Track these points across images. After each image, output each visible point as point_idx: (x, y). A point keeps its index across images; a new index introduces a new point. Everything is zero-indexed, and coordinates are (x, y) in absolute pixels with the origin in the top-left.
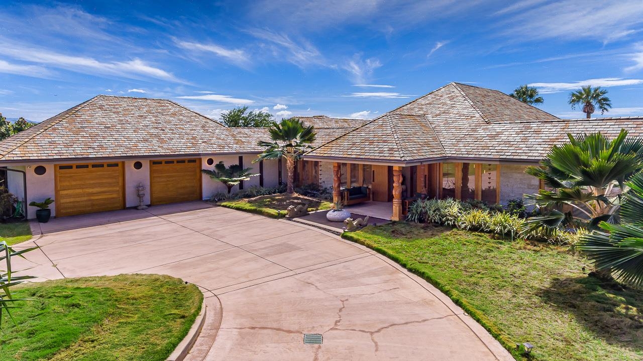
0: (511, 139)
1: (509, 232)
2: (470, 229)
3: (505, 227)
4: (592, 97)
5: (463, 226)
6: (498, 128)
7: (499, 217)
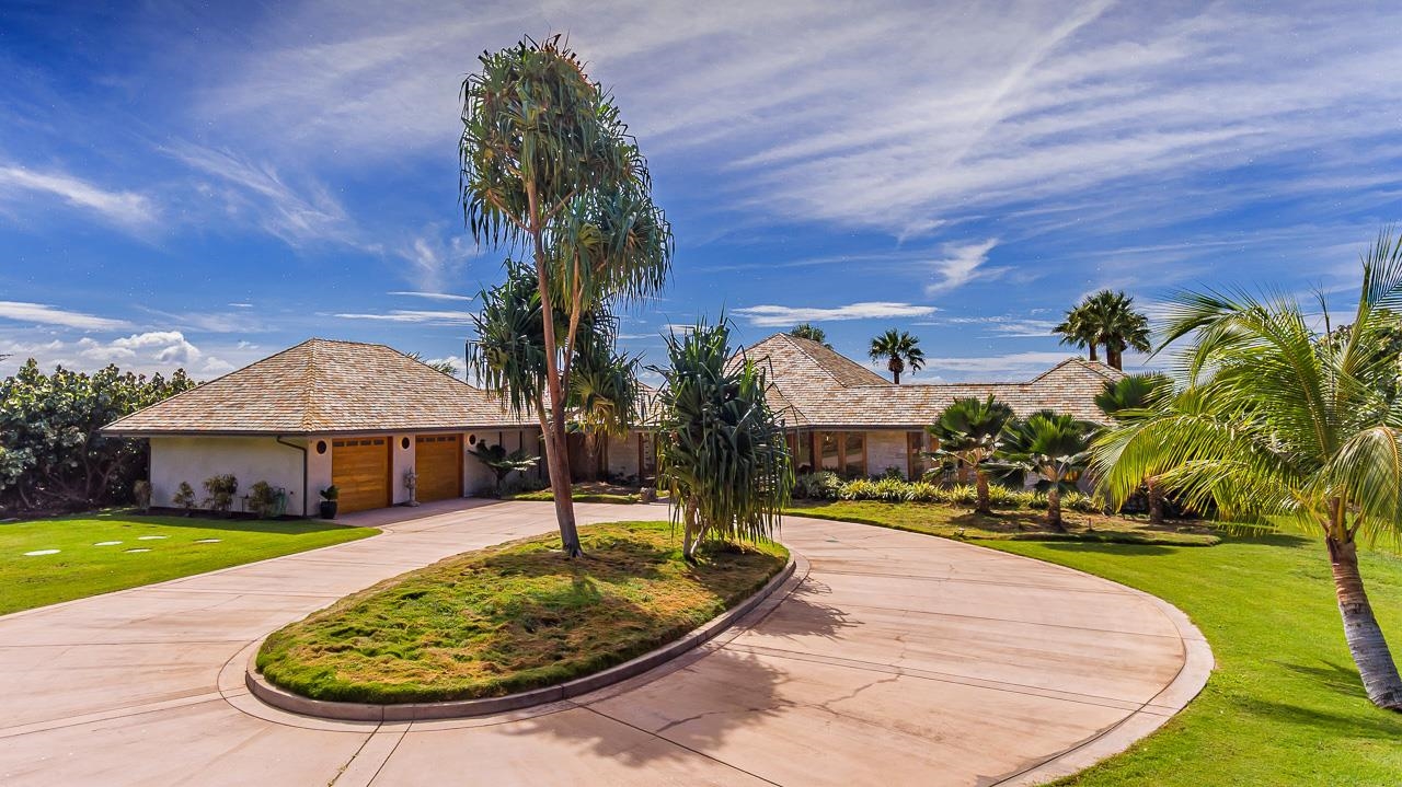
0: (876, 405)
1: (896, 495)
2: (856, 499)
3: (892, 492)
4: (900, 347)
5: (847, 497)
6: (860, 393)
7: (883, 484)
